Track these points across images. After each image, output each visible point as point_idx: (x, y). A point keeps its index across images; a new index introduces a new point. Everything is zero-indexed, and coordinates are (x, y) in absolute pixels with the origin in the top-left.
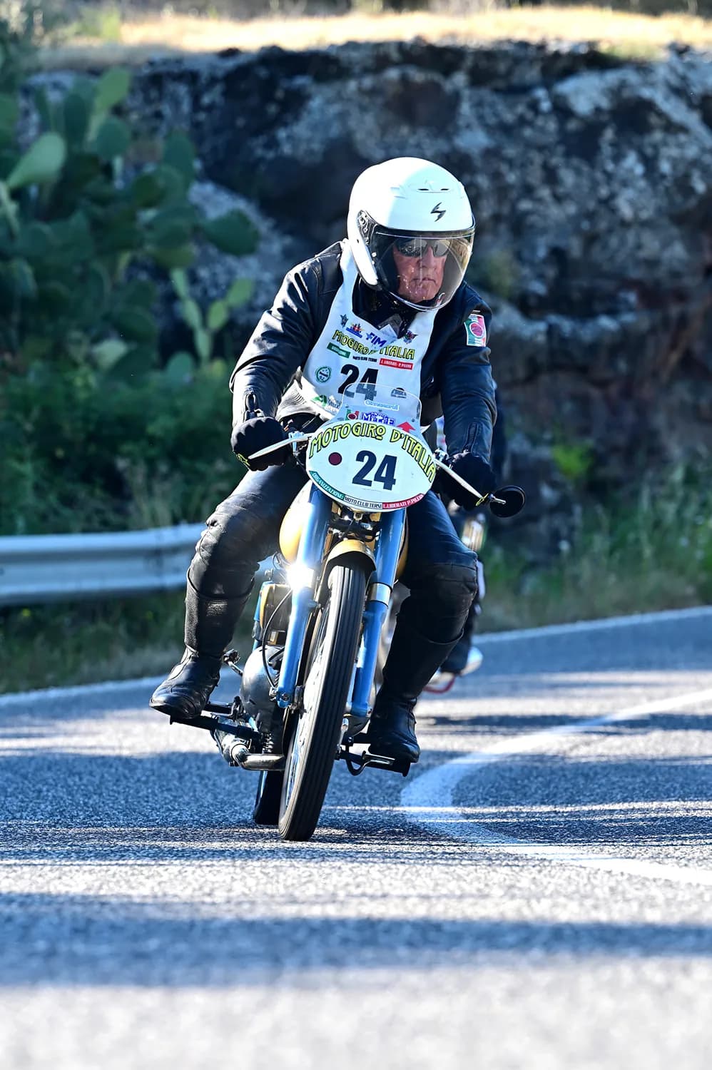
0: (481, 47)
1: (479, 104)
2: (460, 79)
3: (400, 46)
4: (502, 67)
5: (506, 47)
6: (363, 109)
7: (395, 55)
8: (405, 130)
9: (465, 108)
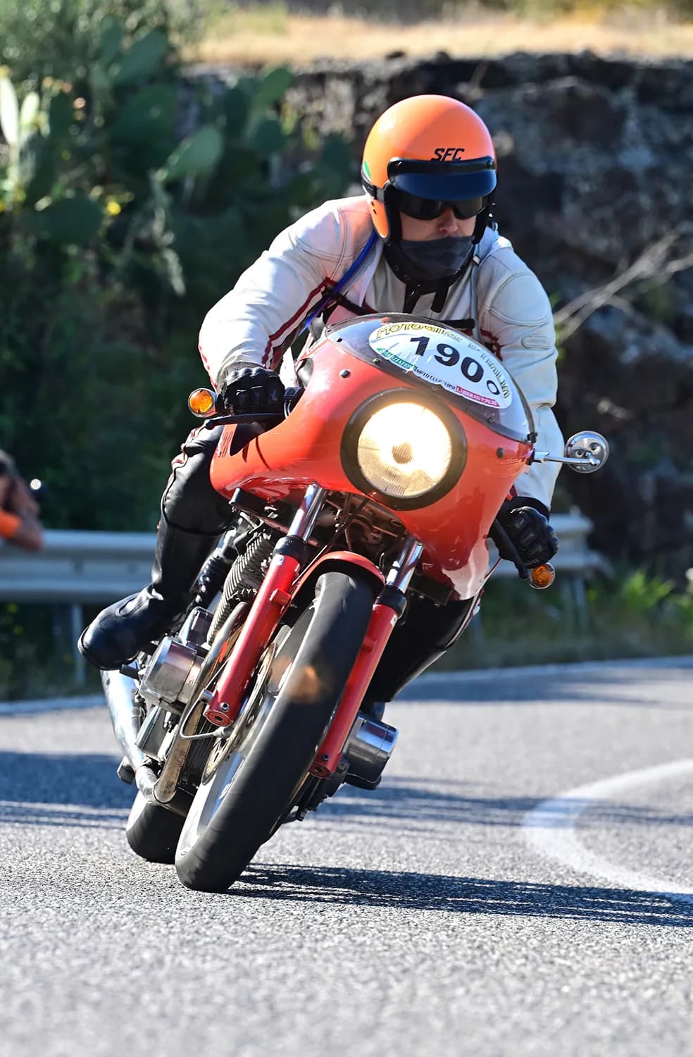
0: (651, 65)
1: (645, 122)
2: (627, 95)
3: (569, 58)
4: (671, 85)
5: (677, 66)
6: (527, 120)
7: (562, 66)
8: (568, 144)
9: (632, 125)
